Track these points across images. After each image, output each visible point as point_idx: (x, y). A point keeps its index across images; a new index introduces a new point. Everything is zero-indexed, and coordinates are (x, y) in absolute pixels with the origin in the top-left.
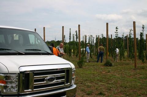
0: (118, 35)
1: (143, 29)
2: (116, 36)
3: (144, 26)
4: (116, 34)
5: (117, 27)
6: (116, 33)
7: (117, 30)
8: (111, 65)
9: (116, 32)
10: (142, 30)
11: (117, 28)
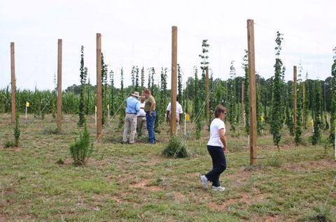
0: (207, 63)
1: (279, 44)
2: (203, 66)
3: (280, 37)
4: (202, 60)
5: (205, 41)
6: (203, 57)
7: (206, 48)
8: (182, 154)
9: (203, 54)
10: (276, 48)
11: (206, 43)
